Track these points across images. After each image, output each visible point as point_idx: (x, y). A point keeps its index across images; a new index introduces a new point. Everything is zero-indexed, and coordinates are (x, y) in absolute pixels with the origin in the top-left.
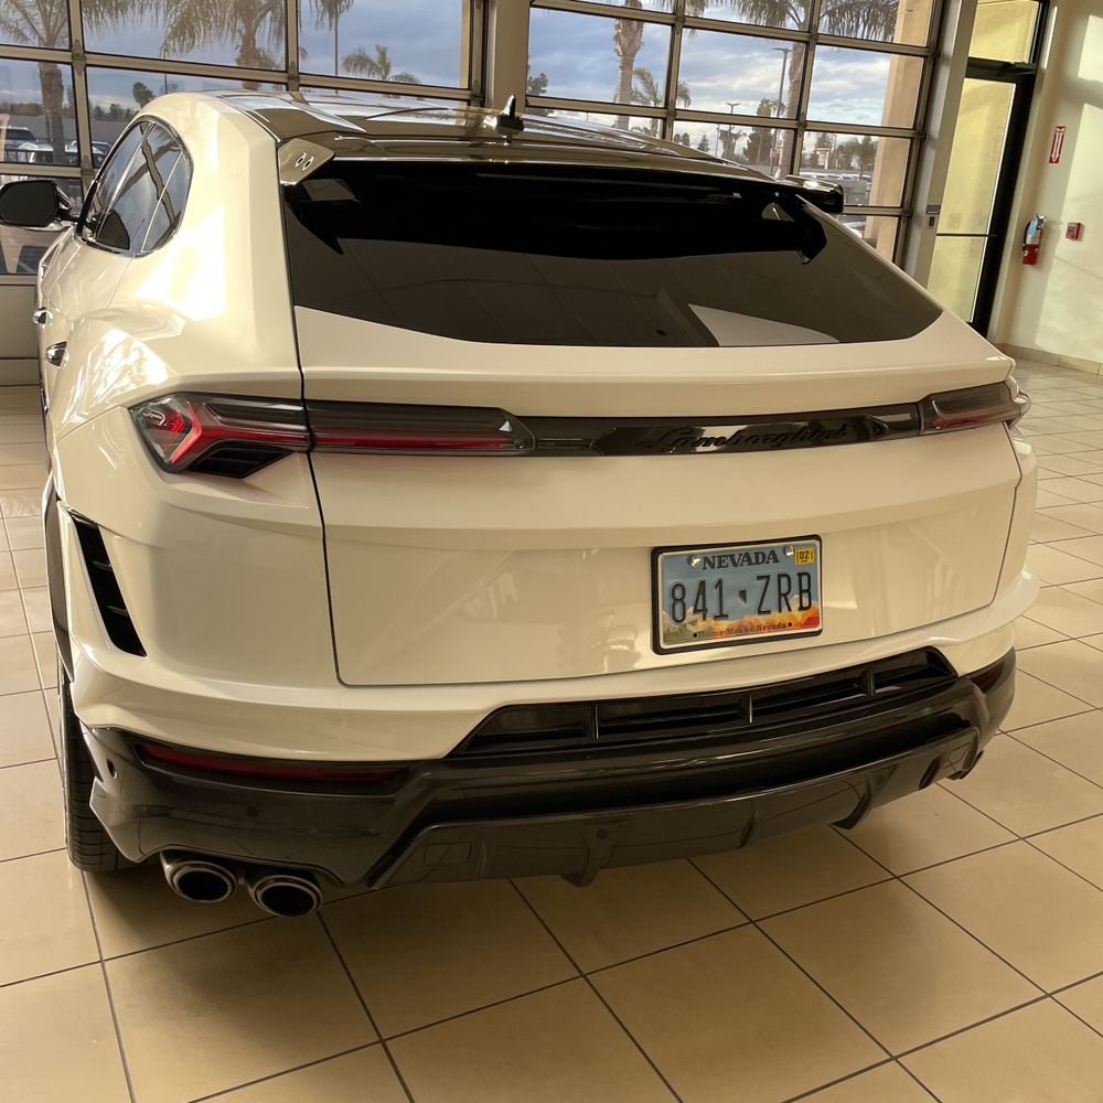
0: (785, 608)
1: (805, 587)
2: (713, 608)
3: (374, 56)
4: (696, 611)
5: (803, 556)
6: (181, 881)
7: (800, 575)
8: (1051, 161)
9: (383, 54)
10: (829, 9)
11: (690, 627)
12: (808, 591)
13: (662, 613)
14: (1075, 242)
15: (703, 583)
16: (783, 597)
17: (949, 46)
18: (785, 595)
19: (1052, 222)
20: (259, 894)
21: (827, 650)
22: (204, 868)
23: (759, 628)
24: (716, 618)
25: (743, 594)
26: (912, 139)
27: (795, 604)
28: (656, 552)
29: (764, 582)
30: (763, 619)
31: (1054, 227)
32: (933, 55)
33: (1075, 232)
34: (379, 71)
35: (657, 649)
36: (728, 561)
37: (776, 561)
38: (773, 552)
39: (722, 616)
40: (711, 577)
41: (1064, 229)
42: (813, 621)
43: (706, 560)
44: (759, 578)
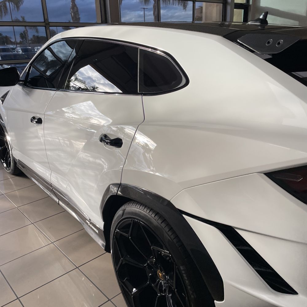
32: (225, 2)
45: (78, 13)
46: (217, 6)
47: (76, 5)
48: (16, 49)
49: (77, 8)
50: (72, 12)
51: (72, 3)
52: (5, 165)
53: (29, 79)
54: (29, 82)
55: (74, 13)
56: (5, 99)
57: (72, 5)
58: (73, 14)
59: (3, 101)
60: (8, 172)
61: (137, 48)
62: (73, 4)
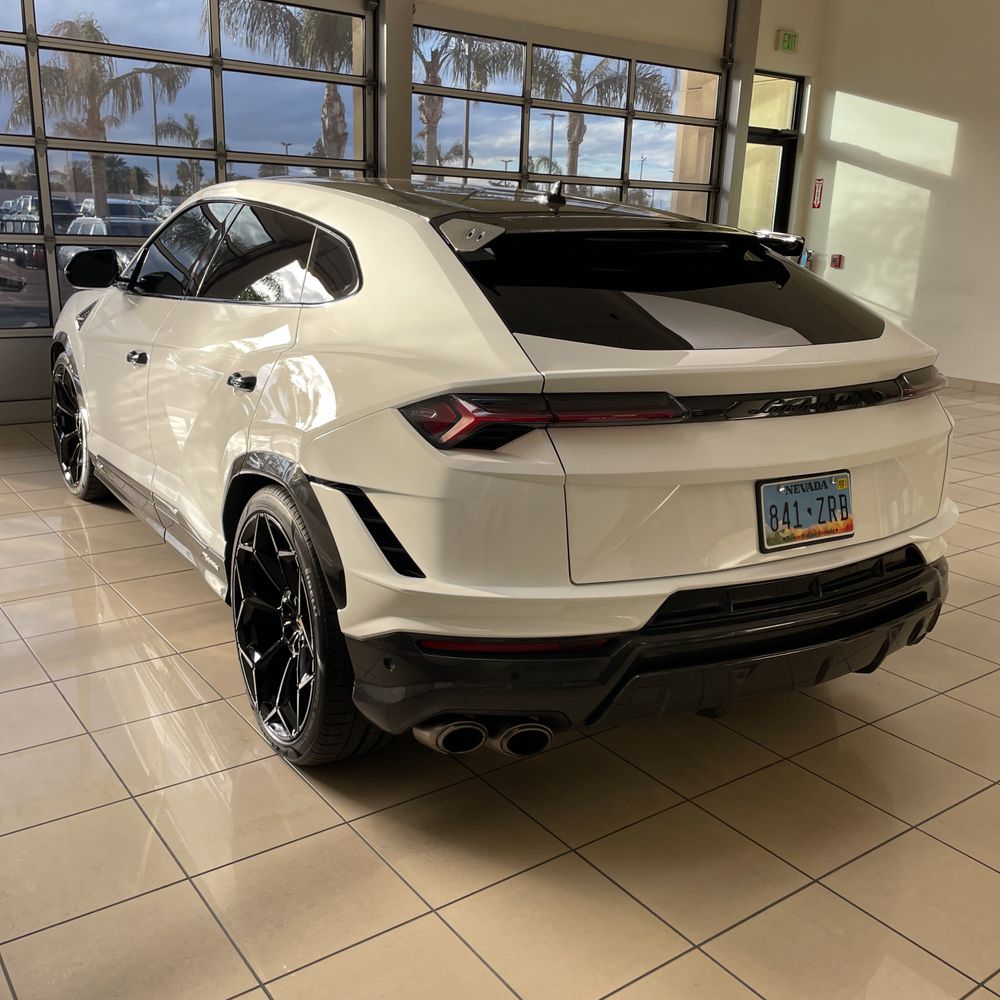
0: (833, 519)
1: (844, 505)
2: (793, 522)
3: (184, 124)
4: (784, 523)
5: (841, 483)
6: (445, 741)
7: (840, 496)
8: (814, 207)
9: (191, 121)
10: (596, 82)
11: (781, 534)
12: (846, 507)
13: (765, 525)
14: (838, 271)
15: (786, 504)
16: (832, 511)
17: (734, 118)
18: (833, 510)
19: (820, 255)
20: (505, 744)
21: (858, 547)
22: (467, 725)
23: (820, 533)
24: (795, 527)
25: (809, 511)
26: (709, 192)
27: (839, 517)
28: (758, 484)
29: (820, 501)
30: (821, 527)
31: (820, 258)
32: (721, 125)
33: (838, 262)
34: (188, 136)
35: (762, 550)
36: (800, 488)
37: (826, 487)
38: (824, 482)
39: (799, 526)
40: (791, 499)
41: (828, 260)
42: (850, 527)
43: (787, 488)
44: (818, 499)
45: (343, 121)
46: (700, 135)
47: (340, 97)
48: (157, 209)
49: (341, 105)
50: (325, 117)
51: (329, 91)
52: (68, 476)
53: (140, 278)
54: (141, 285)
55: (333, 119)
56: (85, 318)
57: (328, 95)
58: (327, 122)
59: (81, 323)
60: (75, 492)
61: (315, 227)
62: (332, 93)
